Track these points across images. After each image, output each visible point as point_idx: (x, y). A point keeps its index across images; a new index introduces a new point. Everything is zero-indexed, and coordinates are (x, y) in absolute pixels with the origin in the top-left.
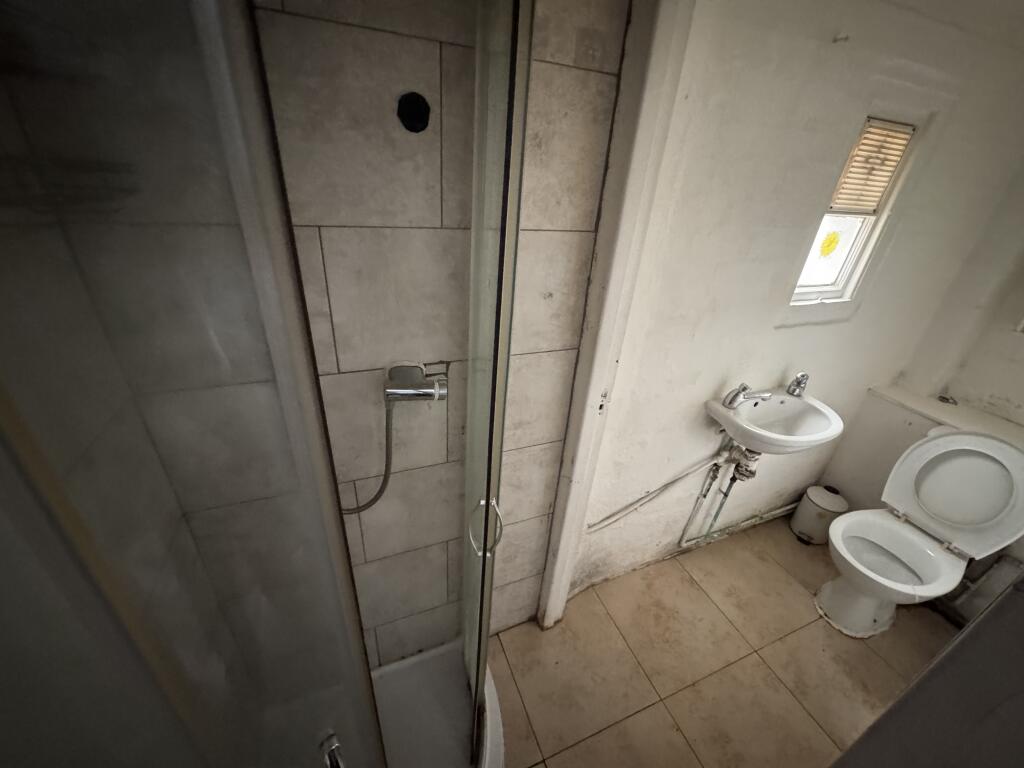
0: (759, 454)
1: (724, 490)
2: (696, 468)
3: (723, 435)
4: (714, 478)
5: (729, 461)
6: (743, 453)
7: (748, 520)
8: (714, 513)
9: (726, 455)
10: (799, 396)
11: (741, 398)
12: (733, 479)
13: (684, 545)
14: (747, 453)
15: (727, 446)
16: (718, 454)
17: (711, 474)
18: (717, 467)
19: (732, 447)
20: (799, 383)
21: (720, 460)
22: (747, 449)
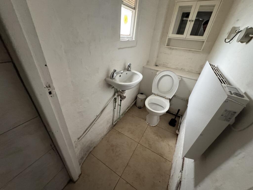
0: (125, 91)
1: (120, 104)
2: (109, 102)
3: (114, 88)
4: (116, 102)
5: (118, 96)
6: (121, 92)
7: (127, 109)
8: (119, 111)
9: (117, 94)
10: (130, 71)
11: (115, 75)
12: (121, 101)
13: (114, 124)
14: (122, 92)
15: (116, 92)
16: (114, 95)
17: (115, 101)
18: (115, 99)
19: (118, 91)
20: (129, 66)
21: (116, 96)
22: (122, 91)
